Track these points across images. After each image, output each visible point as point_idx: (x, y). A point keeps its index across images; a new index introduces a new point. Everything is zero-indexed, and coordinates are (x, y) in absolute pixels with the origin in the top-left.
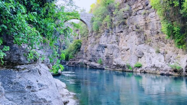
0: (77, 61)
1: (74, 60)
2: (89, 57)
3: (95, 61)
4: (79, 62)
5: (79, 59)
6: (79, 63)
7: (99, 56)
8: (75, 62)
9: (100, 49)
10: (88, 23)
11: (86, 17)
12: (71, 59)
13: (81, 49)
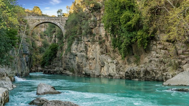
0: (53, 69)
1: (50, 68)
2: (64, 65)
3: (69, 69)
4: (55, 70)
5: (55, 66)
6: (54, 72)
7: (72, 64)
8: (50, 71)
9: (72, 57)
10: (63, 28)
11: (60, 20)
12: (47, 67)
13: (57, 55)
